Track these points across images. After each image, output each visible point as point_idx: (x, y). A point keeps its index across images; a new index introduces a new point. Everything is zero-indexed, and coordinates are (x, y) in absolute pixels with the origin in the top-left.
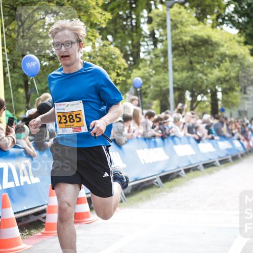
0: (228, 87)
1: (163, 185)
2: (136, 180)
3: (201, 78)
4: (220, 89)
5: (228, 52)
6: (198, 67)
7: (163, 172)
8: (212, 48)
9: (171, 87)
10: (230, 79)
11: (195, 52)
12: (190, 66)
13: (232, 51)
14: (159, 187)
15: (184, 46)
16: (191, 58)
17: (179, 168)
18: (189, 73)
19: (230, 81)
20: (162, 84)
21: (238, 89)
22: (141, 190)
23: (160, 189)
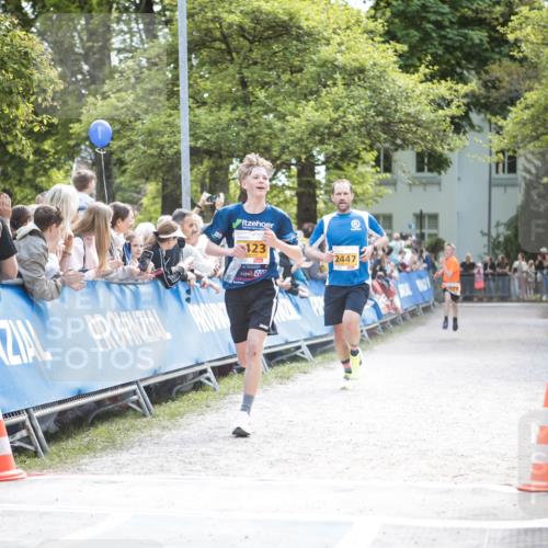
0: (338, 151)
1: (156, 410)
2: (80, 395)
3: (269, 126)
4: (321, 157)
5: (341, 59)
6: (262, 95)
7: (156, 374)
8: (301, 46)
9: (185, 146)
10: (345, 130)
11: (255, 55)
12: (241, 91)
13: (354, 55)
14: (144, 415)
15: (225, 39)
16: (243, 70)
17: (203, 363)
18: (237, 113)
19: (344, 135)
20: (163, 140)
21: (370, 156)
22: (92, 424)
23: (145, 419)
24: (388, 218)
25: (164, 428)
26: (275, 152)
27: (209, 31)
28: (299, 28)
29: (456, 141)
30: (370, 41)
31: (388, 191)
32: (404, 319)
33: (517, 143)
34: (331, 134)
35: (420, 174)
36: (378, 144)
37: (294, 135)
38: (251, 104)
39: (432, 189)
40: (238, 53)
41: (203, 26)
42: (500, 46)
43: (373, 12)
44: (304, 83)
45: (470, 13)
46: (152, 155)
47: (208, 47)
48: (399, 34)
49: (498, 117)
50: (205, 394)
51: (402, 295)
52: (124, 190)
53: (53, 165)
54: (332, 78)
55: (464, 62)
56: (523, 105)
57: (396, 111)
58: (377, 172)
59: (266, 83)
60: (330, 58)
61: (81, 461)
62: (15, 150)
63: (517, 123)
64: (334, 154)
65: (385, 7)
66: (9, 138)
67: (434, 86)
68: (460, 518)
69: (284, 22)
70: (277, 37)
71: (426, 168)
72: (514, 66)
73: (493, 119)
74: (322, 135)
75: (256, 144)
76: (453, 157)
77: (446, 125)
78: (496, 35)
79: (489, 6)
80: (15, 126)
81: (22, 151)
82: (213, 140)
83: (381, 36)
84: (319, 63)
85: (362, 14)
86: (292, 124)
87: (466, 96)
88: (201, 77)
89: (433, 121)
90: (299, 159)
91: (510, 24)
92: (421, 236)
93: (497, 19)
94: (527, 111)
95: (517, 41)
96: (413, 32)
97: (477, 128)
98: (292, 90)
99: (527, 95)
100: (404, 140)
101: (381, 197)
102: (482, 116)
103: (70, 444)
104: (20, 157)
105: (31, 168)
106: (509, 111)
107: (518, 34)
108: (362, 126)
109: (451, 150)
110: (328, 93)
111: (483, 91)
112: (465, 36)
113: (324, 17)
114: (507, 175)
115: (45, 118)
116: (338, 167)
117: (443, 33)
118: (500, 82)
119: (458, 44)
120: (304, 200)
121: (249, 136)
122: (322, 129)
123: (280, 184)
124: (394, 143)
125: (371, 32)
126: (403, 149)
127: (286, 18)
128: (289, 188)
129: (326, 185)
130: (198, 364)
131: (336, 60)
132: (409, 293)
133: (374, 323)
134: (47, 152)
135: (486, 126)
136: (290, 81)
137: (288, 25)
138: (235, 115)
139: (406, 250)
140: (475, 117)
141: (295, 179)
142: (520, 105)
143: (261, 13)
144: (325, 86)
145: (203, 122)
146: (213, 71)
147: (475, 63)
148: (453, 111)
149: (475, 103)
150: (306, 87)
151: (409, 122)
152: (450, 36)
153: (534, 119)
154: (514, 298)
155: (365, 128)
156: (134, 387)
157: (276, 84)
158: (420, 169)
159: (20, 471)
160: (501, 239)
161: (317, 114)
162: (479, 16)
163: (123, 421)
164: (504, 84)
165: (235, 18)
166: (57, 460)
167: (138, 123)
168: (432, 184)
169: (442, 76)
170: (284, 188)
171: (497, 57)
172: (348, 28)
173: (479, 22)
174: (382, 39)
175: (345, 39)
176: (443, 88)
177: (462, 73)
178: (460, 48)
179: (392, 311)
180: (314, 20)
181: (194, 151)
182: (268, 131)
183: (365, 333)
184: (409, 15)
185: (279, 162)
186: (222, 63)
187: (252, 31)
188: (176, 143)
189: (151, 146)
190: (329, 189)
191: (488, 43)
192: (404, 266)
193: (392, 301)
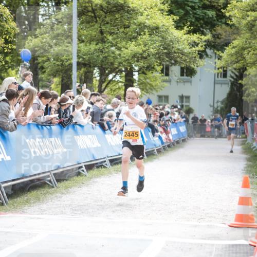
0: (145, 65)
1: (59, 184)
2: (23, 177)
3: (113, 53)
4: (137, 68)
5: (148, 23)
6: (110, 38)
7: (59, 168)
9: (74, 61)
10: (149, 55)
11: (108, 19)
12: (100, 36)
13: (154, 21)
14: (53, 187)
15: (93, 11)
16: (102, 26)
17: (80, 163)
18: (98, 46)
19: (149, 58)
20: (64, 58)
21: (159, 68)
22: (29, 190)
23: (53, 189)
24: (167, 97)
25: (62, 193)
26: (116, 65)
27: (86, 7)
28: (129, 7)
29: (201, 62)
30: (162, 15)
31: (166, 84)
32: (173, 145)
33: (228, 64)
34: (142, 58)
35: (182, 77)
36: (163, 63)
37: (125, 57)
38: (105, 42)
39: (188, 85)
40: (99, 18)
41: (83, 5)
42: (221, 19)
44: (130, 33)
45: (208, 2)
46: (58, 65)
47: (85, 15)
48: (174, 12)
49: (220, 52)
50: (81, 178)
51: (173, 134)
52: (43, 81)
53: (10, 67)
54: (143, 31)
55: (204, 25)
56: (232, 46)
57: (173, 47)
58: (162, 76)
59: (112, 33)
60: (143, 22)
61: (24, 208)
63: (229, 55)
64: (144, 67)
67: (191, 36)
68: (202, 239)
69: (122, 4)
70: (118, 11)
71: (185, 74)
72: (228, 28)
73: (218, 53)
74: (138, 57)
75: (107, 61)
76: (198, 69)
77: (196, 55)
78: (220, 13)
82: (87, 59)
83: (167, 12)
84: (137, 24)
86: (125, 52)
87: (205, 41)
88: (82, 29)
89: (190, 53)
90: (126, 69)
91: (227, 8)
92: (182, 106)
93: (220, 6)
94: (233, 49)
95: (230, 16)
96: (181, 11)
97: (209, 56)
98: (124, 36)
99: (234, 42)
100: (175, 61)
101: (164, 87)
102: (212, 51)
103: (19, 200)
106: (225, 49)
107: (231, 13)
108: (157, 54)
109: (198, 66)
110: (141, 38)
111: (213, 39)
112: (205, 14)
113: (140, 2)
114: (222, 79)
115: (10, 46)
116: (144, 73)
117: (195, 12)
118: (221, 35)
119: (201, 17)
121: (104, 57)
122: (138, 55)
123: (117, 80)
124: (171, 62)
125: (162, 10)
126: (175, 65)
127: (123, 2)
128: (121, 82)
129: (138, 81)
130: (78, 164)
131: (145, 23)
132: (176, 133)
133: (160, 146)
135: (213, 55)
136: (123, 32)
137: (123, 5)
139: (175, 113)
140: (209, 51)
141: (124, 78)
142: (230, 46)
144: (140, 35)
145: (82, 50)
146: (88, 26)
147: (209, 26)
148: (199, 48)
149: (209, 44)
150: (132, 35)
151: (178, 53)
152: (198, 13)
153: (237, 53)
154: (224, 136)
155: (158, 56)
156: (49, 174)
157: (117, 33)
158: (182, 75)
160: (219, 109)
161: (136, 48)
162: (212, 4)
163: (43, 189)
164: (223, 36)
166: (13, 207)
168: (188, 82)
169: (194, 32)
170: (118, 82)
171: (220, 23)
172: (151, 8)
173: (212, 7)
174: (167, 14)
175: (150, 13)
176: (195, 37)
177: (203, 31)
178: (203, 19)
179: (168, 141)
180: (136, 4)
181: (78, 64)
182: (113, 55)
183: (155, 151)
184: (179, 3)
185: (117, 70)
186: (92, 22)
187: (106, 8)
188: (69, 59)
189: (57, 61)
190: (139, 83)
191: (216, 17)
192: (175, 120)
193: (168, 136)
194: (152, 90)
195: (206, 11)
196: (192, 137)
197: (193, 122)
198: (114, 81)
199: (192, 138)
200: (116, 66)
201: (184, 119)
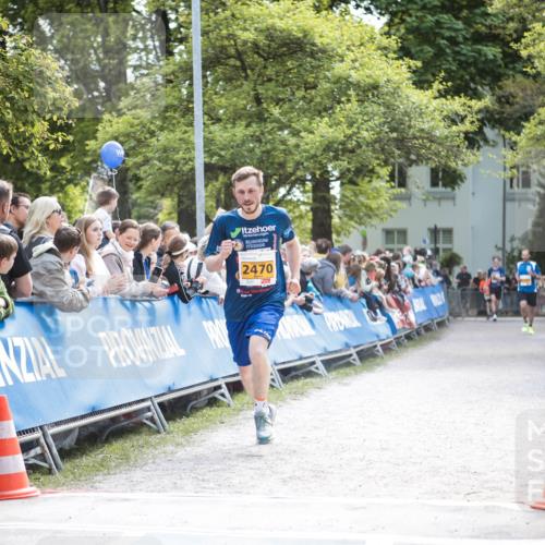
0: (352, 167)
1: (170, 426)
2: (94, 413)
3: (283, 142)
4: (336, 173)
5: (355, 76)
6: (276, 111)
7: (169, 391)
10: (359, 146)
11: (270, 72)
12: (256, 108)
13: (368, 72)
14: (159, 432)
15: (239, 56)
16: (258, 87)
17: (217, 379)
18: (251, 129)
19: (358, 151)
20: (178, 156)
21: (385, 172)
22: (107, 441)
23: (159, 436)
24: (403, 233)
25: (178, 445)
26: (290, 168)
27: (223, 48)
28: (314, 44)
29: (470, 156)
30: (384, 58)
31: (400, 204)
32: (418, 334)
34: (345, 151)
35: (435, 189)
36: (392, 160)
37: (308, 152)
38: (265, 120)
39: (446, 204)
40: (252, 70)
41: (218, 44)
42: (513, 62)
43: (387, 29)
44: (318, 99)
45: (483, 29)
46: (167, 172)
47: (222, 64)
48: (413, 50)
49: (512, 133)
50: (219, 410)
51: (416, 310)
52: (140, 205)
53: (69, 181)
54: (346, 95)
55: (477, 78)
56: (537, 120)
57: (410, 127)
58: (392, 187)
59: (280, 100)
60: (344, 74)
61: (95, 479)
62: (32, 167)
63: (532, 138)
64: (349, 170)
65: (399, 23)
66: (26, 155)
67: (448, 102)
69: (299, 39)
70: (291, 54)
71: (440, 183)
72: (528, 82)
73: (507, 135)
74: (336, 151)
75: (271, 160)
76: (467, 172)
77: (460, 140)
78: (510, 51)
79: (503, 22)
80: (31, 143)
81: (38, 168)
82: (228, 156)
83: (395, 52)
84: (333, 79)
85: (377, 31)
86: (308, 140)
87: (480, 111)
88: (216, 93)
89: (447, 137)
90: (313, 175)
91: (523, 40)
92: (436, 251)
93: (510, 35)
94: (541, 127)
95: (530, 57)
96: (427, 48)
97: (491, 143)
98: (306, 107)
99: (541, 110)
100: (418, 155)
101: (395, 211)
102: (496, 131)
103: (85, 461)
104: (36, 174)
105: (48, 184)
106: (523, 127)
107: (531, 50)
108: (376, 142)
109: (465, 165)
110: (342, 109)
111: (497, 107)
112: (479, 52)
113: (338, 34)
115: (60, 136)
116: (352, 182)
117: (457, 49)
118: (513, 97)
119: (471, 60)
120: (320, 214)
121: (263, 152)
122: (336, 145)
123: (295, 199)
124: (408, 159)
125: (385, 48)
126: (417, 165)
127: (300, 35)
128: (304, 203)
129: (341, 200)
130: (212, 380)
131: (350, 76)
132: (424, 308)
133: (388, 338)
134: (64, 168)
135: (500, 141)
136: (304, 98)
137: (302, 42)
138: (250, 131)
139: (421, 265)
140: (488, 131)
141: (310, 194)
142: (533, 121)
143: (275, 30)
144: (339, 102)
145: (218, 138)
146: (228, 88)
147: (489, 78)
148: (467, 126)
149: (489, 118)
150: (320, 103)
151: (423, 138)
152: (464, 52)
155: (379, 145)
156: (148, 403)
157: (290, 100)
158: (434, 184)
159: (34, 488)
161: (331, 130)
162: (493, 31)
163: (138, 437)
164: (518, 100)
165: (249, 36)
166: (71, 476)
167: (154, 139)
168: (448, 198)
169: (456, 92)
170: (297, 204)
171: (511, 72)
172: (362, 44)
173: (492, 38)
174: (396, 56)
175: (359, 55)
176: (456, 104)
177: (476, 89)
178: (475, 64)
179: (407, 326)
180: (328, 37)
181: (208, 168)
182: (282, 147)
183: (379, 348)
184: (423, 31)
185: (293, 178)
186: (237, 80)
187: (267, 49)
188: (190, 160)
189: (166, 163)
190: (343, 204)
191: (502, 59)
192: (420, 281)
193: (406, 316)
194: (370, 217)
195: (480, 47)
196: (459, 315)
197: (460, 285)
198: (290, 200)
199: (459, 319)
200: (290, 170)
201: (440, 279)
